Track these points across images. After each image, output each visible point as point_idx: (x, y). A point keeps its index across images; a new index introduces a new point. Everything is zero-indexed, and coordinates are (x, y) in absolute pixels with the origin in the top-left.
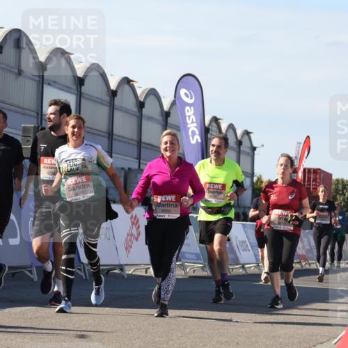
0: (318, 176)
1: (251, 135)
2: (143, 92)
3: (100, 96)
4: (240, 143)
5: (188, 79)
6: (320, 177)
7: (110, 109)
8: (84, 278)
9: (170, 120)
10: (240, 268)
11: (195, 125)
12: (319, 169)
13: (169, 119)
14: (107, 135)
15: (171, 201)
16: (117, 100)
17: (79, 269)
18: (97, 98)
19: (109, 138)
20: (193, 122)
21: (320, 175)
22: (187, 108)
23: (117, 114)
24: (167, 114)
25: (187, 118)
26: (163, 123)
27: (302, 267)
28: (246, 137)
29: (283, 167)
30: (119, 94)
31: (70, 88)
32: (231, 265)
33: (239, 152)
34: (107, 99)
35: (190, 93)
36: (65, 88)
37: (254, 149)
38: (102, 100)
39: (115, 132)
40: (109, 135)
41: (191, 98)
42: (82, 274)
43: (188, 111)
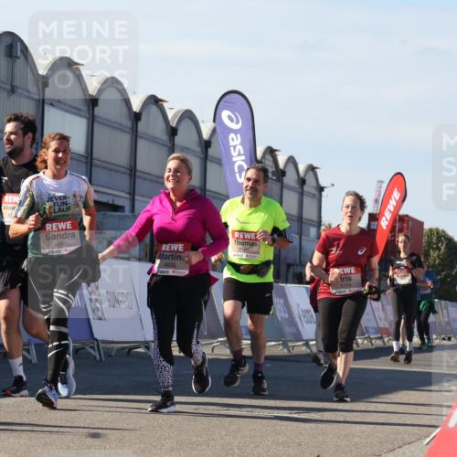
0: (405, 225)
1: (317, 171)
2: (175, 115)
3: (119, 121)
4: (303, 182)
5: (233, 98)
6: (408, 226)
7: (132, 137)
8: (98, 358)
9: (211, 151)
10: (303, 345)
11: (243, 158)
12: (407, 216)
13: (209, 150)
14: (128, 172)
15: (178, 251)
16: (141, 125)
17: (91, 347)
18: (116, 123)
19: (131, 175)
20: (239, 154)
21: (408, 224)
22: (232, 135)
23: (141, 144)
24: (207, 144)
25: (232, 149)
26: (202, 156)
27: (384, 344)
28: (311, 173)
29: (349, 210)
30: (143, 117)
31: (79, 110)
32: (291, 341)
33: (302, 194)
34: (128, 123)
35: (236, 116)
36: (73, 110)
37: (321, 189)
38: (121, 124)
39: (140, 166)
40: (131, 171)
41: (237, 123)
42: (96, 354)
43: (233, 140)
